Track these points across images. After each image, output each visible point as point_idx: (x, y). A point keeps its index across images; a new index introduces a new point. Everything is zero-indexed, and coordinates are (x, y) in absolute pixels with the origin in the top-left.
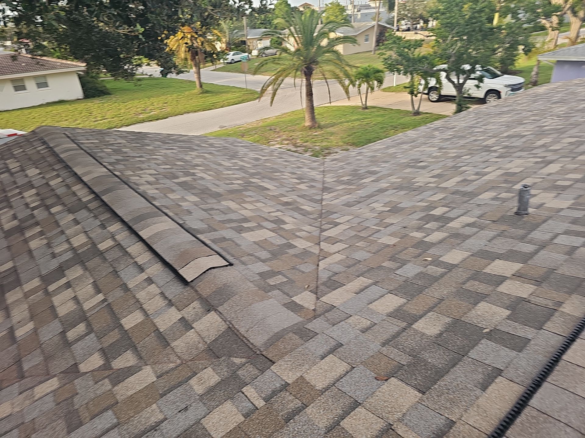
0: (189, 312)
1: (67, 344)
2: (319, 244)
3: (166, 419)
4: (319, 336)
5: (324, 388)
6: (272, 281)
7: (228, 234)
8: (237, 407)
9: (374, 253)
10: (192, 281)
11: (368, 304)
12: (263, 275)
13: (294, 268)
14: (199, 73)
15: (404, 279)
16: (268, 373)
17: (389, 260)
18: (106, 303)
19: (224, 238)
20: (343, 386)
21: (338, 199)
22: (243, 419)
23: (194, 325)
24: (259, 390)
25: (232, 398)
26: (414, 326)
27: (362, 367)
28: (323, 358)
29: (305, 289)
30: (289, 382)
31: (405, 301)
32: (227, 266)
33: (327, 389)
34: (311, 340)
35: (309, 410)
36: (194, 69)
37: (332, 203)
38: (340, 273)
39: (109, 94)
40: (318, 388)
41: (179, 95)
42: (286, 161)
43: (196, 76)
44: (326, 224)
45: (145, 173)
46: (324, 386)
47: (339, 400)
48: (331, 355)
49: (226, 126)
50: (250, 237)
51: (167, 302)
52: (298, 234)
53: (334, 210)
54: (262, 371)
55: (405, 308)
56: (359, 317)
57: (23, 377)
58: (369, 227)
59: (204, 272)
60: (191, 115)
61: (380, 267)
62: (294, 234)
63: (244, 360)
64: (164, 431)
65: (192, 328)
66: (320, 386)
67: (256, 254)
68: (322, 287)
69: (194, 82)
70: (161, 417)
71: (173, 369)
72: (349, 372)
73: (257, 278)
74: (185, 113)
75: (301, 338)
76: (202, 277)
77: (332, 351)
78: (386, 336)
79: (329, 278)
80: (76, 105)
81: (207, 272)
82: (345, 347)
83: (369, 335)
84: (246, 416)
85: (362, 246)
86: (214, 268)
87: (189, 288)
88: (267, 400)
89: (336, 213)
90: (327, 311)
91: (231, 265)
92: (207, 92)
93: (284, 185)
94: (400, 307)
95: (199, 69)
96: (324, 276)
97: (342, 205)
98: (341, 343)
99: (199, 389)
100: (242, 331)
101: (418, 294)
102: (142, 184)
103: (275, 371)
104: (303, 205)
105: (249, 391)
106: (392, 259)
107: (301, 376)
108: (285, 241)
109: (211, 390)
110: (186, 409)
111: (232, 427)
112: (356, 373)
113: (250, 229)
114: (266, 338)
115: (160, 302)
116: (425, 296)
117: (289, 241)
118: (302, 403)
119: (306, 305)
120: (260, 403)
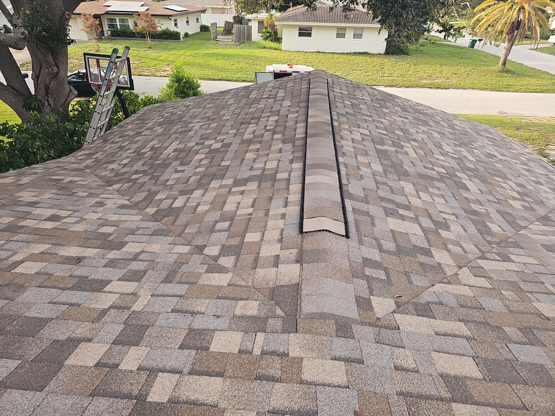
0: (285, 254)
1: (212, 230)
2: (460, 268)
3: (203, 313)
4: (352, 341)
5: (307, 381)
6: (368, 272)
7: (375, 210)
8: (242, 341)
9: (511, 312)
10: (306, 232)
11: (435, 351)
12: (366, 262)
13: (406, 274)
14: (509, 50)
15: (510, 356)
16: (285, 336)
17: (520, 329)
18: (250, 217)
19: (368, 213)
20: (321, 392)
21: (546, 235)
22: (237, 352)
23: (279, 266)
24: (267, 342)
25: (246, 332)
26: (454, 405)
27: (355, 393)
28: (335, 359)
29: (393, 297)
30: (291, 355)
31: (480, 376)
32: (343, 236)
33: (308, 383)
34: (342, 339)
35: (278, 385)
36: (506, 44)
37: (533, 236)
38: (446, 306)
39: (408, 55)
40: (303, 376)
41: (474, 69)
42: (528, 170)
43: (504, 52)
44: (495, 253)
45: (358, 131)
46: (309, 380)
47: (306, 400)
48: (343, 363)
49: (506, 113)
50: (393, 223)
51: (280, 238)
52: (450, 246)
53: (523, 245)
54: (284, 331)
55: (468, 382)
56: (410, 354)
57: (180, 235)
58: (543, 283)
59: (320, 231)
60: (476, 92)
61: (498, 329)
62: (446, 245)
63: (283, 314)
64: (195, 320)
65: (277, 267)
66: (306, 376)
67: (382, 241)
68: (410, 307)
69: (500, 58)
70: (203, 310)
71: (241, 286)
72: (340, 387)
73: (360, 260)
74: (470, 88)
75: (337, 331)
76: (315, 233)
77: (347, 360)
78: (412, 389)
79: (428, 303)
80: (375, 59)
81: (322, 232)
82: (362, 366)
83: (398, 376)
84: (241, 352)
85: (507, 296)
86: (330, 232)
87: (300, 236)
88: (264, 353)
89: (522, 248)
90: (387, 327)
91: (347, 236)
92: (508, 71)
93: (494, 193)
94: (466, 378)
95: (512, 45)
96: (426, 297)
97: (541, 245)
98: (363, 361)
99: (238, 311)
100: (304, 293)
101: (505, 382)
102: (347, 140)
103: (290, 339)
104: (493, 222)
105: (260, 337)
106: (525, 330)
107: (302, 358)
108: (426, 245)
109: (243, 317)
110: (219, 317)
111: (226, 351)
112: (343, 394)
113: (403, 218)
114: (315, 310)
115: (276, 235)
116: (510, 389)
117: (432, 248)
118: (280, 377)
119: (376, 310)
120: (257, 352)
